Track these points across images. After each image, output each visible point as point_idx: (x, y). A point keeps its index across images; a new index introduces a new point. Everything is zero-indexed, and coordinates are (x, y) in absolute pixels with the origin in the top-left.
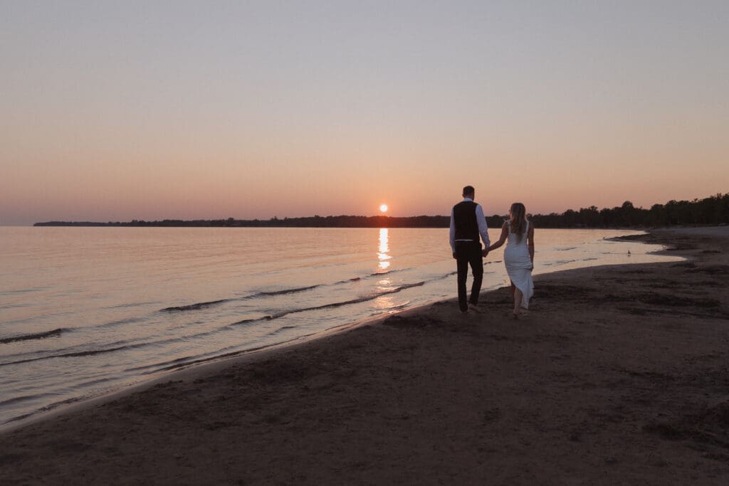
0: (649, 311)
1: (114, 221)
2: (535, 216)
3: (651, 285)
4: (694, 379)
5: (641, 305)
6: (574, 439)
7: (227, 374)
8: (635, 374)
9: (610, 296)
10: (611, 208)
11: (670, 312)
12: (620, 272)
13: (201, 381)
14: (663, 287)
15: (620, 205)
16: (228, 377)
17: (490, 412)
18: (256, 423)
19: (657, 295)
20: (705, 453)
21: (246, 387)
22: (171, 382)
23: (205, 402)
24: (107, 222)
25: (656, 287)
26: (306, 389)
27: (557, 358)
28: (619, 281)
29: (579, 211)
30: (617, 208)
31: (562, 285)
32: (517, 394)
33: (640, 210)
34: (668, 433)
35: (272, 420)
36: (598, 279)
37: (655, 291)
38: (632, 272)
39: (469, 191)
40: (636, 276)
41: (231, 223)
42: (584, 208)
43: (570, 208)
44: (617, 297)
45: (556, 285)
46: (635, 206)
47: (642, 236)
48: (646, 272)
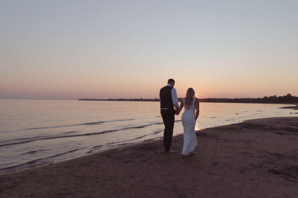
0: (285, 133)
1: (103, 99)
2: (252, 99)
3: (290, 125)
4: (293, 156)
5: (283, 131)
6: (241, 172)
7: (133, 147)
8: (271, 154)
9: (272, 128)
10: (282, 96)
11: (293, 134)
12: (280, 120)
13: (125, 149)
14: (295, 125)
15: (286, 95)
16: (133, 148)
17: (215, 163)
18: (139, 161)
19: (291, 128)
20: (286, 179)
21: (138, 151)
22: (116, 149)
23: (125, 155)
24: (101, 99)
25: (292, 125)
26: (157, 153)
27: (245, 148)
28: (278, 123)
29: (269, 97)
30: (284, 96)
31: (255, 124)
32: (226, 158)
33: (294, 97)
34: (275, 172)
35: (144, 161)
36: (270, 122)
37: (291, 127)
38: (284, 120)
39: (171, 82)
40: (286, 121)
41: (141, 100)
42: (271, 96)
43: (266, 96)
44: (275, 128)
45: (253, 123)
46: (292, 95)
47: (294, 107)
48: (290, 120)
